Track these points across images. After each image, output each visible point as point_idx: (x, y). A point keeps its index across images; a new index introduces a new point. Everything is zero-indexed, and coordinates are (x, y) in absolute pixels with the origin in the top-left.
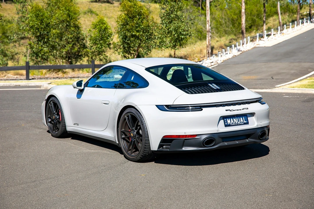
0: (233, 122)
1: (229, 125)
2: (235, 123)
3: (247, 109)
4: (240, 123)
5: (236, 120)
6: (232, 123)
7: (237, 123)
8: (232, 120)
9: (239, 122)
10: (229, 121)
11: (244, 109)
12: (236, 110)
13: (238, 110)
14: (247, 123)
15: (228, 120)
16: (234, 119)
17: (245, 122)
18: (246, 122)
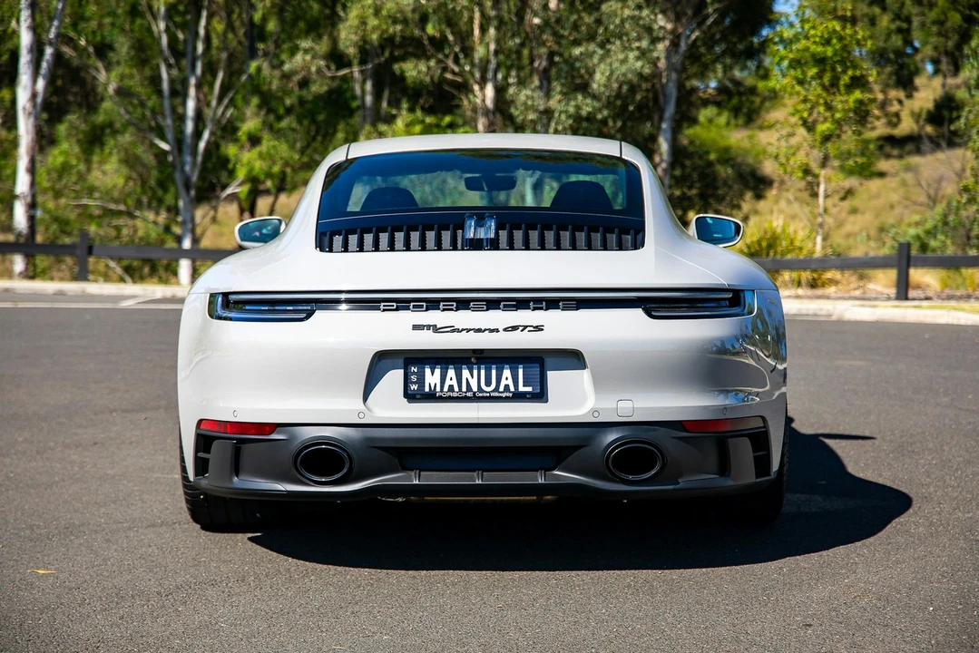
0: (454, 383)
1: (431, 397)
2: (464, 389)
3: (538, 328)
4: (496, 389)
5: (472, 378)
6: (446, 389)
7: (475, 388)
8: (451, 373)
9: (488, 383)
10: (432, 378)
11: (514, 328)
12: (468, 330)
13: (479, 330)
14: (540, 396)
15: (428, 371)
16: (466, 373)
17: (522, 388)
18: (529, 389)
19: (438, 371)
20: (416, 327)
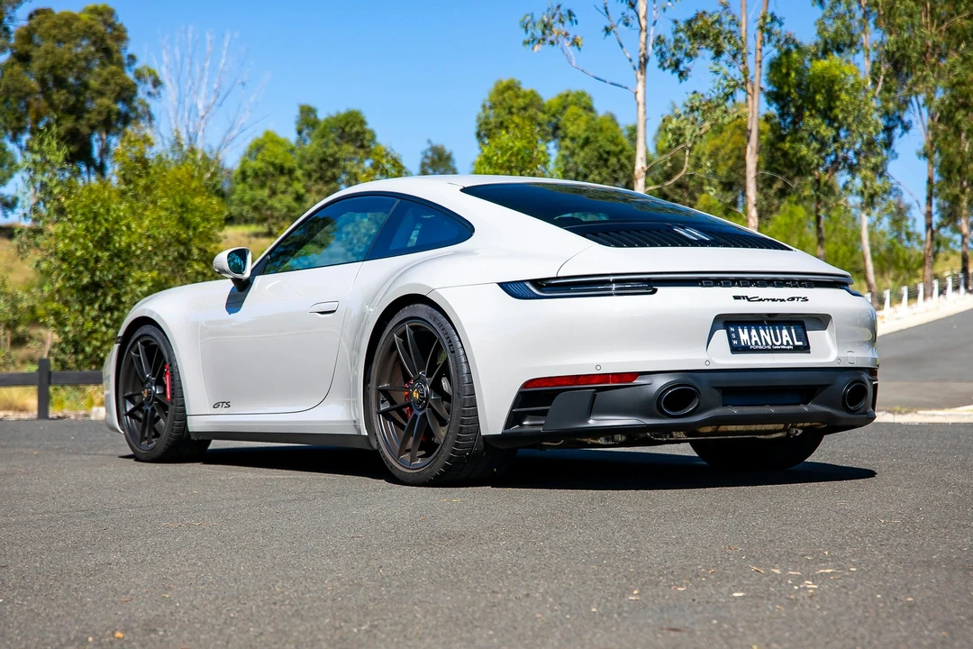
0: (757, 339)
1: (746, 349)
2: (764, 344)
3: (805, 299)
4: (782, 344)
5: (766, 335)
6: (753, 344)
7: (770, 343)
8: (754, 332)
9: (777, 340)
10: (744, 336)
11: (793, 299)
12: (768, 300)
13: (773, 300)
14: (805, 349)
15: (740, 330)
16: (762, 332)
17: (797, 343)
18: (800, 343)
19: (746, 331)
20: (736, 298)
